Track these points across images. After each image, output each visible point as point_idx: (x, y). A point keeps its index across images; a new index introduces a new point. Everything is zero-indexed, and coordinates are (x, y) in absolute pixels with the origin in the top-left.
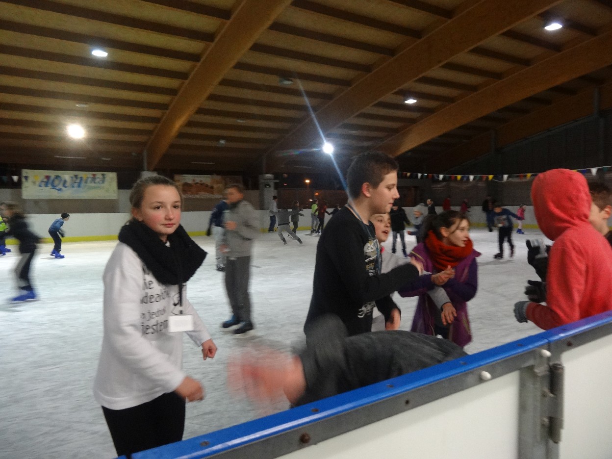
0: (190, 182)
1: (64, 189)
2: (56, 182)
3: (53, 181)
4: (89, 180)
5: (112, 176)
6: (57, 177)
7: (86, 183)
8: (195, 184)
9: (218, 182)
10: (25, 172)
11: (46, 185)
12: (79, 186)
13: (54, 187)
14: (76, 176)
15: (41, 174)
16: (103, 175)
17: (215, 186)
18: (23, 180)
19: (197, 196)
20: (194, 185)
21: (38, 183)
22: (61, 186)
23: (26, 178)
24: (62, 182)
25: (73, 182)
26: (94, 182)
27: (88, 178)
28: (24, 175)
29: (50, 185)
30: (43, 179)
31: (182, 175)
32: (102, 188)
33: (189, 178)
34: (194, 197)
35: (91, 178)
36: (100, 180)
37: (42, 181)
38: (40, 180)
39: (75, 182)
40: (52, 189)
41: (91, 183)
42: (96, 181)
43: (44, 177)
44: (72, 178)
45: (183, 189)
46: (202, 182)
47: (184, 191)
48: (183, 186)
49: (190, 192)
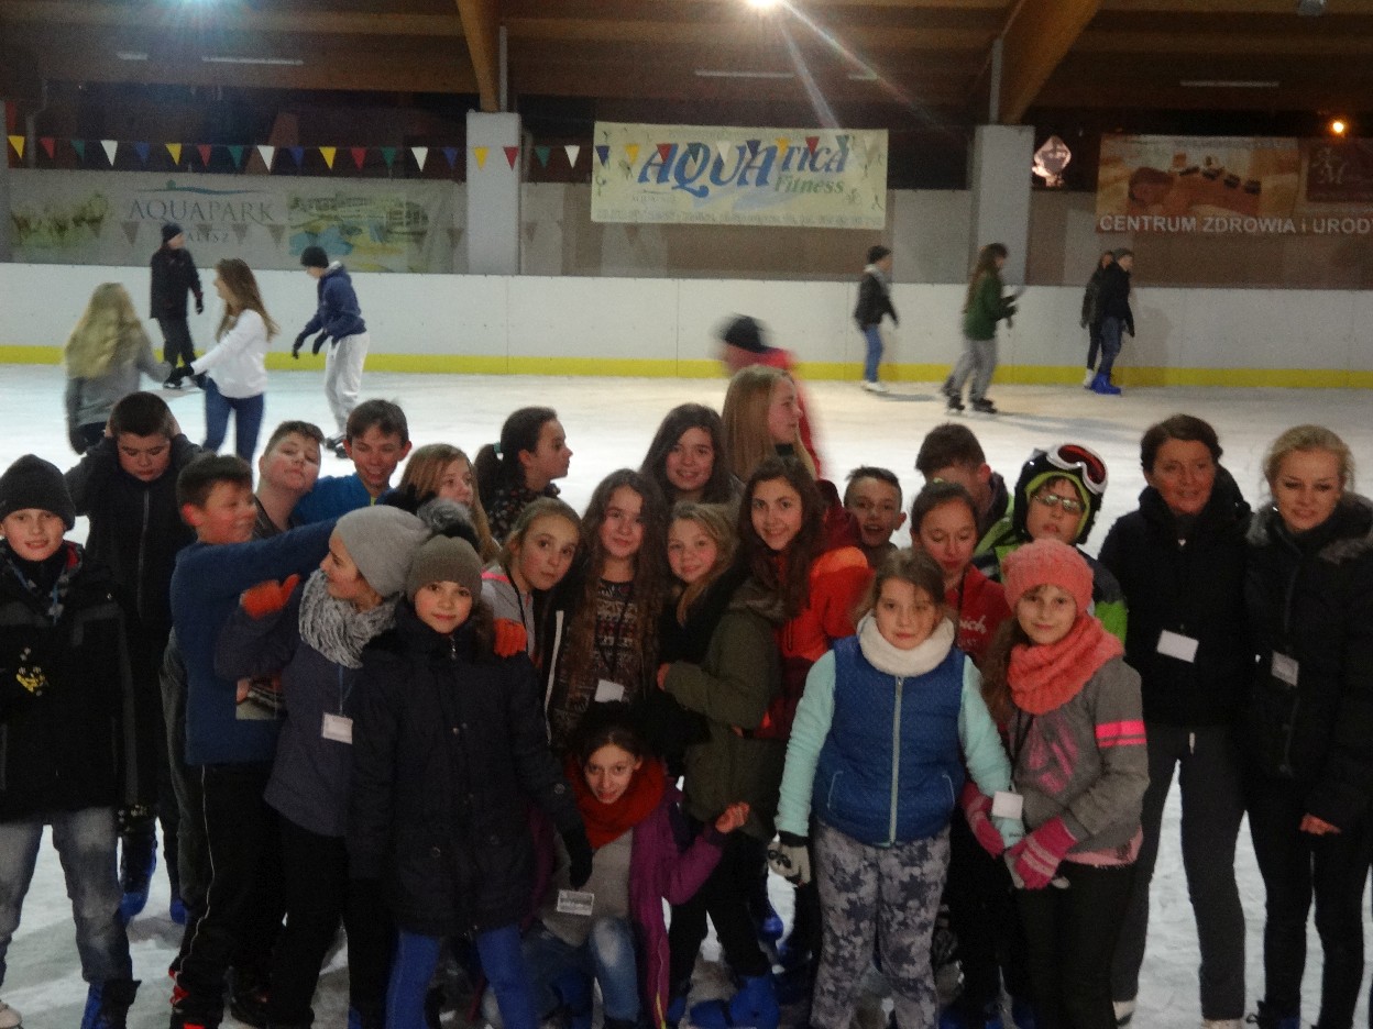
1: (713, 189)
2: (692, 167)
3: (683, 162)
4: (796, 158)
5: (875, 142)
6: (694, 149)
7: (785, 166)
9: (1282, 168)
10: (603, 131)
11: (661, 178)
12: (761, 180)
13: (683, 181)
14: (754, 146)
15: (647, 137)
16: (842, 141)
17: (1268, 183)
18: (596, 157)
19: (1188, 224)
21: (636, 171)
22: (705, 179)
23: (604, 152)
24: (710, 166)
25: (743, 165)
26: (812, 167)
27: (791, 150)
28: (599, 140)
29: (671, 177)
30: (653, 156)
31: (1135, 138)
32: (835, 187)
33: (1160, 151)
34: (1174, 226)
35: (802, 151)
36: (831, 160)
37: (649, 163)
38: (643, 158)
39: (749, 166)
40: (679, 190)
41: (801, 167)
42: (819, 163)
43: (656, 148)
44: (742, 150)
45: (1131, 196)
46: (1215, 166)
47: (1137, 203)
48: (1133, 183)
49: (1159, 207)
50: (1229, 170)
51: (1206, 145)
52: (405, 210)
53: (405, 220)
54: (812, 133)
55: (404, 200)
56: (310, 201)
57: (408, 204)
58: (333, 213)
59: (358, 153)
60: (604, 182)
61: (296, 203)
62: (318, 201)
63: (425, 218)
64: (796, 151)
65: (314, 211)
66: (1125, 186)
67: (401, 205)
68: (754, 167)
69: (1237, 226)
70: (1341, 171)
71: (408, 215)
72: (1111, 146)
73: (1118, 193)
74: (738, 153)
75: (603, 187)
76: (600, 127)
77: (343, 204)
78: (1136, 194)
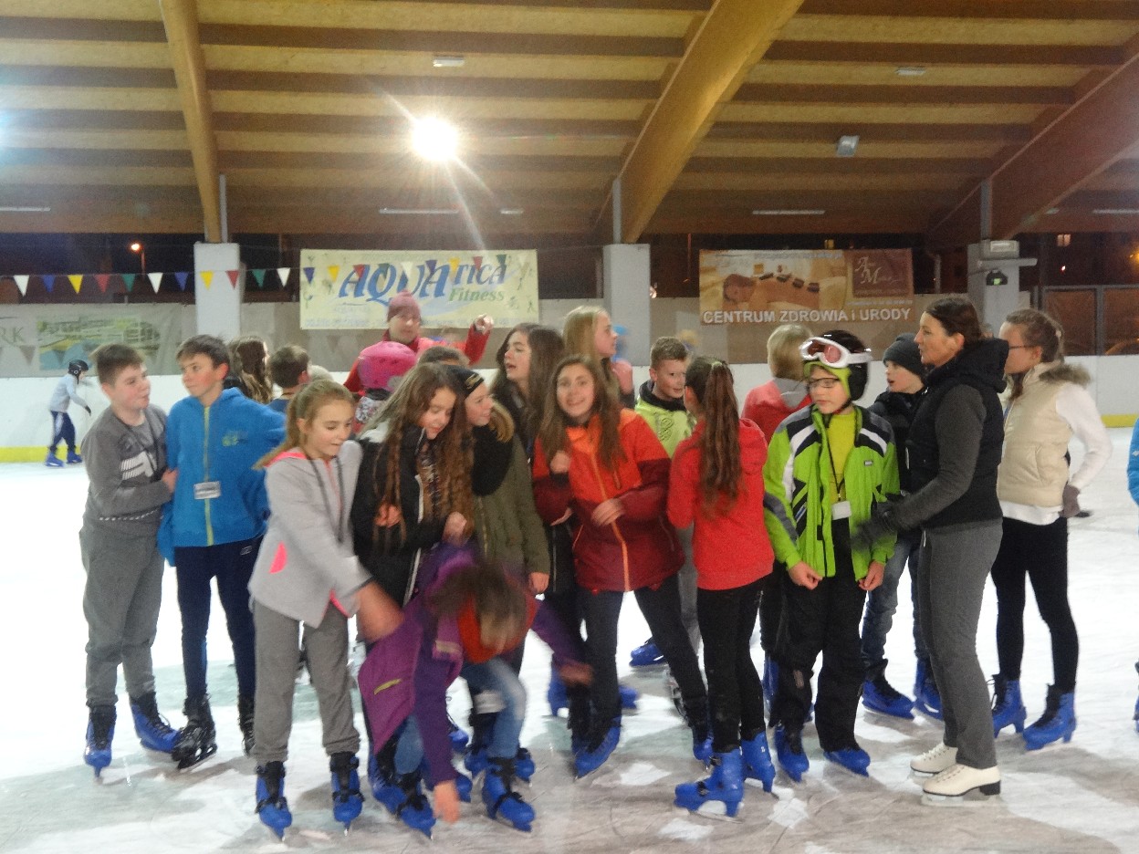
0: (748, 273)
2: (383, 283)
3: (375, 278)
4: (466, 274)
6: (384, 268)
7: (457, 281)
8: (762, 279)
9: (833, 273)
10: (307, 257)
11: (358, 293)
12: (439, 293)
13: (376, 296)
14: (431, 265)
15: (345, 260)
16: (502, 259)
17: (824, 284)
18: (303, 277)
19: (768, 316)
20: (759, 282)
21: (337, 287)
23: (310, 272)
24: (397, 281)
25: (424, 280)
26: (478, 280)
27: (461, 268)
28: (304, 263)
29: (365, 291)
30: (351, 275)
31: (724, 252)
32: (497, 296)
33: (744, 262)
34: (759, 318)
35: (470, 268)
36: (493, 275)
37: (347, 281)
38: (342, 277)
39: (428, 282)
40: (372, 302)
41: (469, 281)
42: (483, 278)
43: (352, 269)
44: (422, 268)
45: (725, 296)
46: (785, 272)
47: (730, 301)
48: (725, 287)
49: (747, 304)
50: (795, 275)
51: (777, 256)
52: (139, 328)
53: (140, 337)
54: (476, 254)
55: (139, 320)
56: (56, 324)
57: (142, 324)
58: (73, 333)
59: (102, 279)
60: (311, 298)
61: (45, 326)
62: (65, 323)
63: (157, 335)
64: (465, 268)
65: (60, 332)
66: (720, 289)
67: (136, 325)
68: (431, 283)
70: (877, 272)
71: (143, 332)
72: (707, 259)
73: (715, 294)
74: (418, 271)
75: (309, 302)
76: (305, 253)
77: (85, 325)
78: (729, 295)
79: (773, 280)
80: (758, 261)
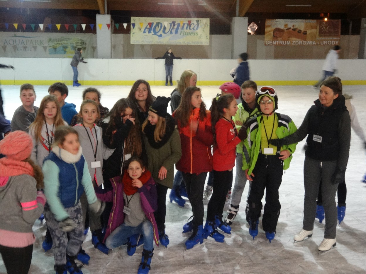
0: (282, 27)
1: (163, 35)
2: (158, 29)
3: (155, 27)
4: (185, 26)
5: (205, 22)
6: (158, 24)
7: (183, 28)
8: (287, 29)
9: (312, 28)
11: (149, 32)
12: (176, 32)
13: (155, 33)
14: (174, 23)
15: (145, 21)
16: (198, 21)
17: (309, 32)
18: (132, 26)
19: (288, 43)
21: (143, 30)
22: (161, 32)
23: (134, 25)
24: (163, 28)
25: (171, 28)
26: (190, 28)
27: (184, 24)
28: (132, 22)
29: (152, 31)
30: (147, 26)
31: (274, 20)
32: (196, 34)
33: (281, 23)
34: (285, 43)
35: (187, 24)
36: (195, 26)
37: (146, 28)
38: (144, 27)
39: (173, 28)
40: (154, 36)
41: (187, 29)
42: (191, 28)
43: (147, 24)
44: (171, 24)
45: (273, 35)
46: (295, 27)
47: (275, 37)
48: (274, 32)
49: (281, 38)
50: (299, 28)
51: (293, 22)
52: (80, 42)
53: (80, 44)
54: (189, 19)
55: (80, 39)
56: (54, 39)
57: (81, 40)
58: (59, 42)
59: (67, 26)
60: (134, 33)
61: (50, 40)
62: (56, 39)
63: (86, 44)
64: (185, 24)
65: (55, 42)
66: (272, 33)
67: (79, 40)
68: (174, 29)
69: (301, 43)
70: (328, 28)
71: (81, 43)
72: (268, 22)
73: (270, 35)
74: (170, 25)
75: (134, 35)
76: (132, 18)
77: (63, 40)
78: (275, 35)
79: (291, 30)
80: (286, 23)
